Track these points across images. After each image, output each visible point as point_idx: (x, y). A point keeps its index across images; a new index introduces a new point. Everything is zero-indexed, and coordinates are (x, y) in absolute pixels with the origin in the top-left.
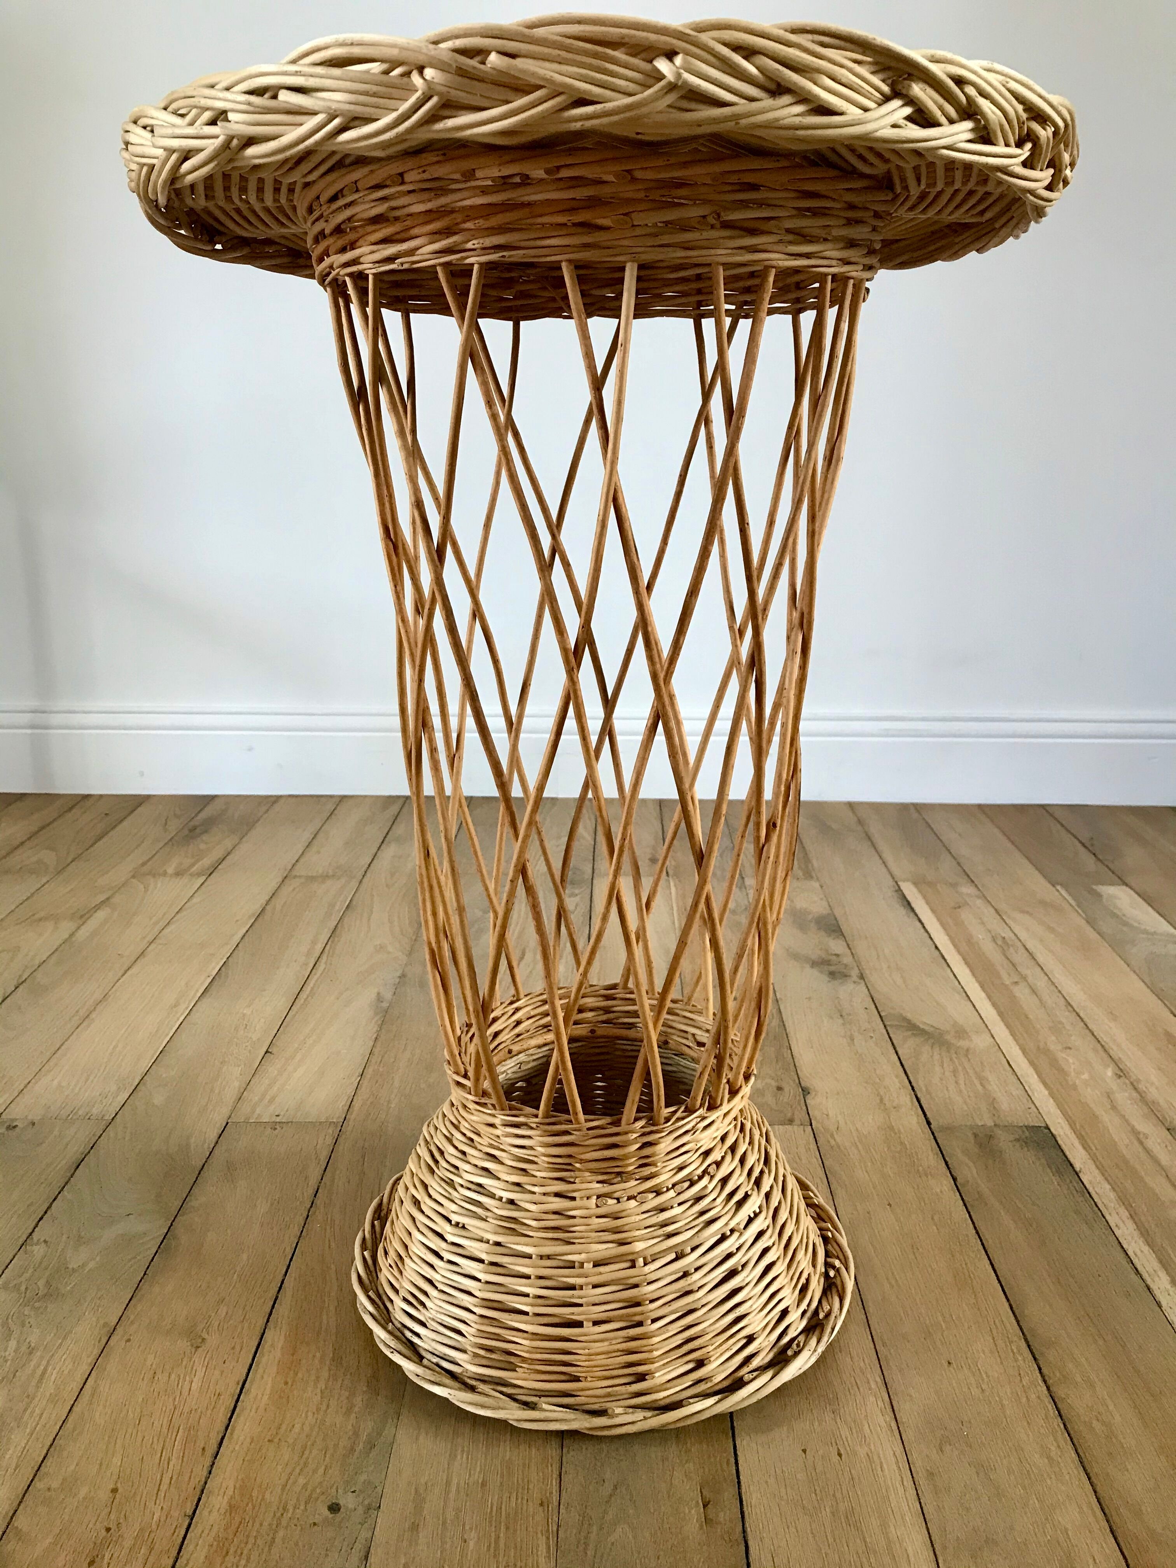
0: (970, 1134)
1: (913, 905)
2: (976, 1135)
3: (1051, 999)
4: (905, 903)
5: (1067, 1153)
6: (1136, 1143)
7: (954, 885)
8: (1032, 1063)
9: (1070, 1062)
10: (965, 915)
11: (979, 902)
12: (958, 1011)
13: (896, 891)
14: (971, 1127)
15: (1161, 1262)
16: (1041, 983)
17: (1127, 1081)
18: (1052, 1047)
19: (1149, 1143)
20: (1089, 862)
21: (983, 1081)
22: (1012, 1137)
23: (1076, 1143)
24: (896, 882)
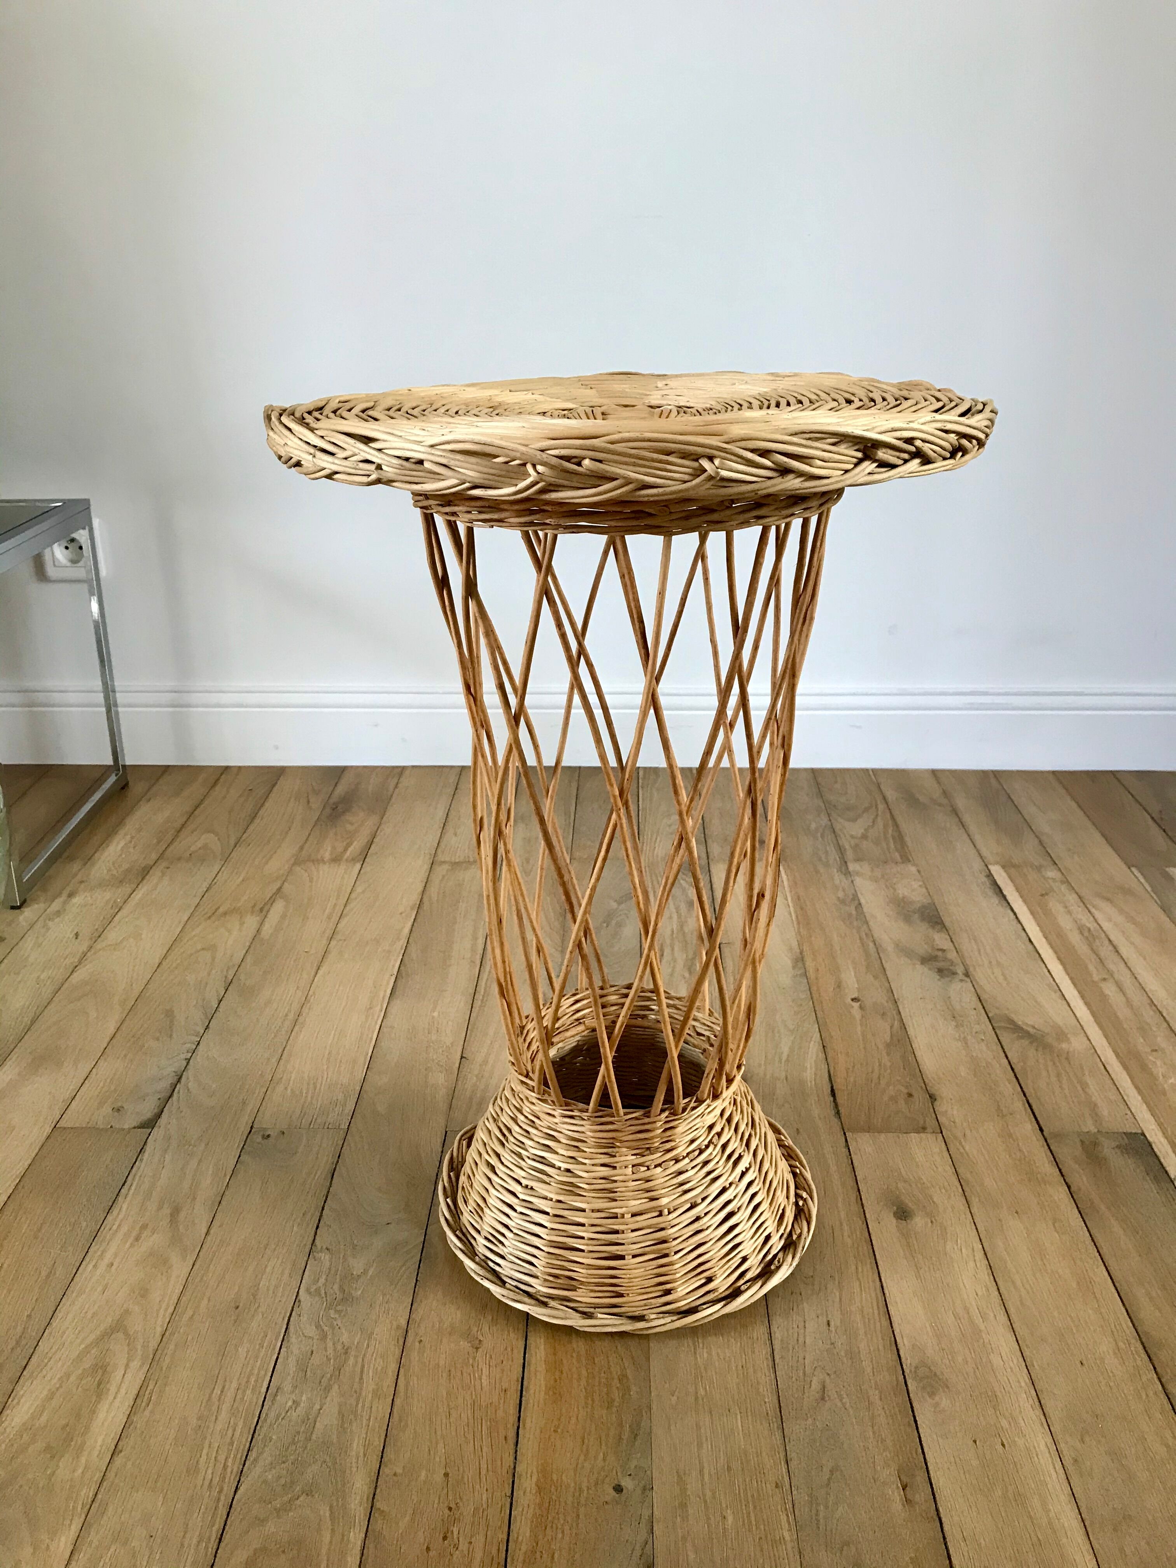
0: (1077, 1141)
1: (1005, 892)
2: (1082, 1142)
3: (1135, 996)
4: (998, 890)
7: (1039, 869)
8: (1123, 1064)
9: (1159, 1067)
10: (1054, 906)
11: (1062, 888)
12: (1056, 1013)
13: (988, 877)
14: (1079, 1134)
16: (1127, 981)
18: (1141, 1050)
21: (1084, 1086)
22: (1114, 1144)
24: (986, 866)
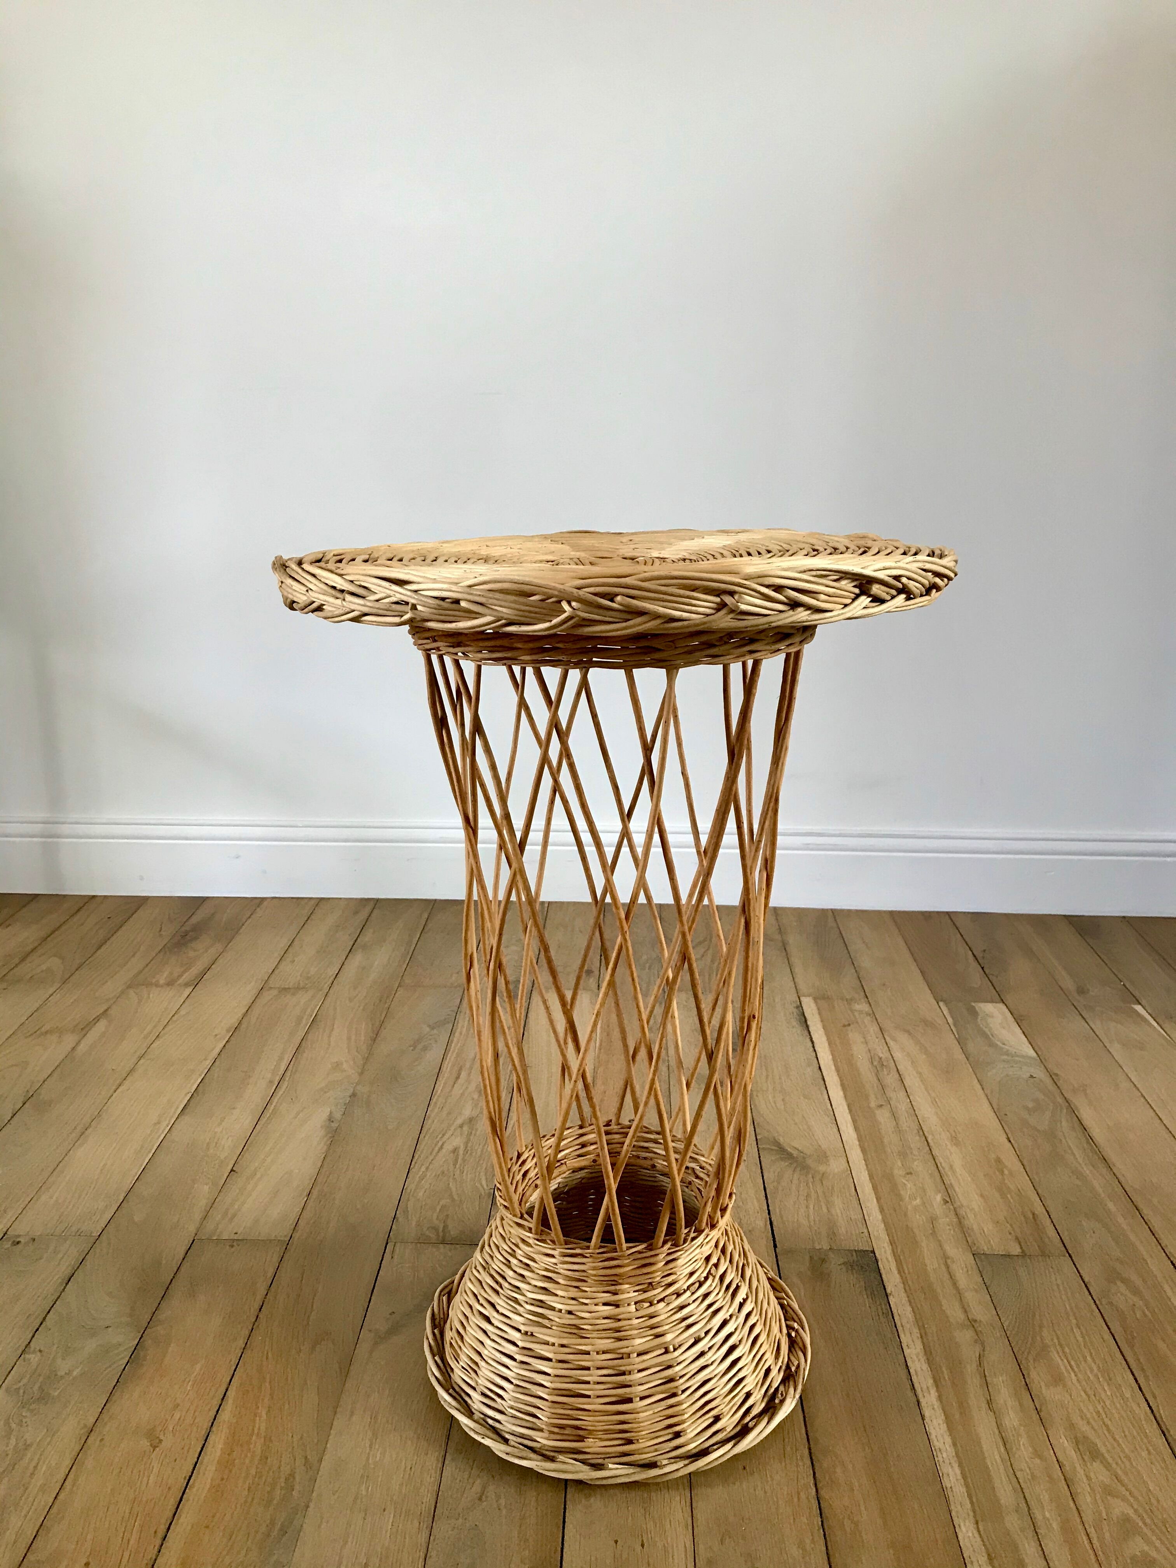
0: (807, 1258)
1: (809, 1023)
2: (811, 1258)
3: (906, 1123)
4: (803, 1020)
5: (884, 1276)
6: (943, 1268)
7: (849, 1001)
8: (875, 1188)
9: (908, 1188)
10: (854, 1036)
11: (867, 1020)
12: (824, 1136)
13: (797, 1007)
14: (810, 1251)
15: (935, 1381)
16: (902, 1107)
17: (952, 1207)
18: (896, 1172)
19: (954, 1267)
20: (976, 978)
21: (829, 1205)
22: (842, 1260)
23: (893, 1266)
24: (799, 998)
